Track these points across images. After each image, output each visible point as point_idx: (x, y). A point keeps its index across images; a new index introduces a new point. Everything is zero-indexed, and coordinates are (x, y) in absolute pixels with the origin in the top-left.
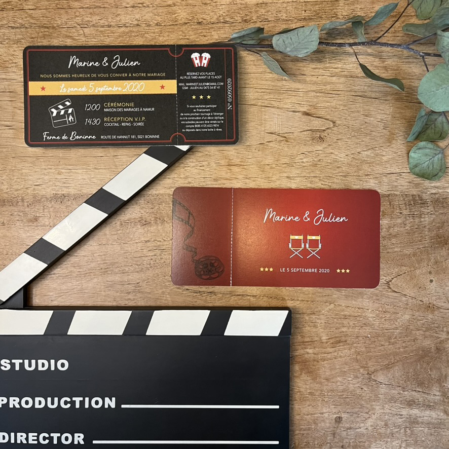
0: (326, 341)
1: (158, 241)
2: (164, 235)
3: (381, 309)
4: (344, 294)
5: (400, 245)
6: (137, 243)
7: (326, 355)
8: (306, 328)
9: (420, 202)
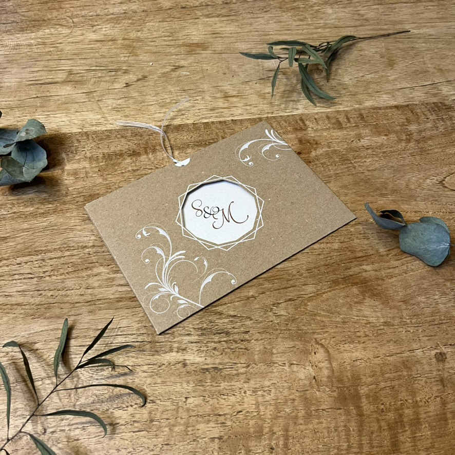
0: (385, 253)
1: (149, 169)
2: (155, 162)
3: (444, 211)
4: (391, 199)
5: (439, 146)
6: (123, 173)
7: (391, 270)
8: (355, 241)
9: (444, 107)
